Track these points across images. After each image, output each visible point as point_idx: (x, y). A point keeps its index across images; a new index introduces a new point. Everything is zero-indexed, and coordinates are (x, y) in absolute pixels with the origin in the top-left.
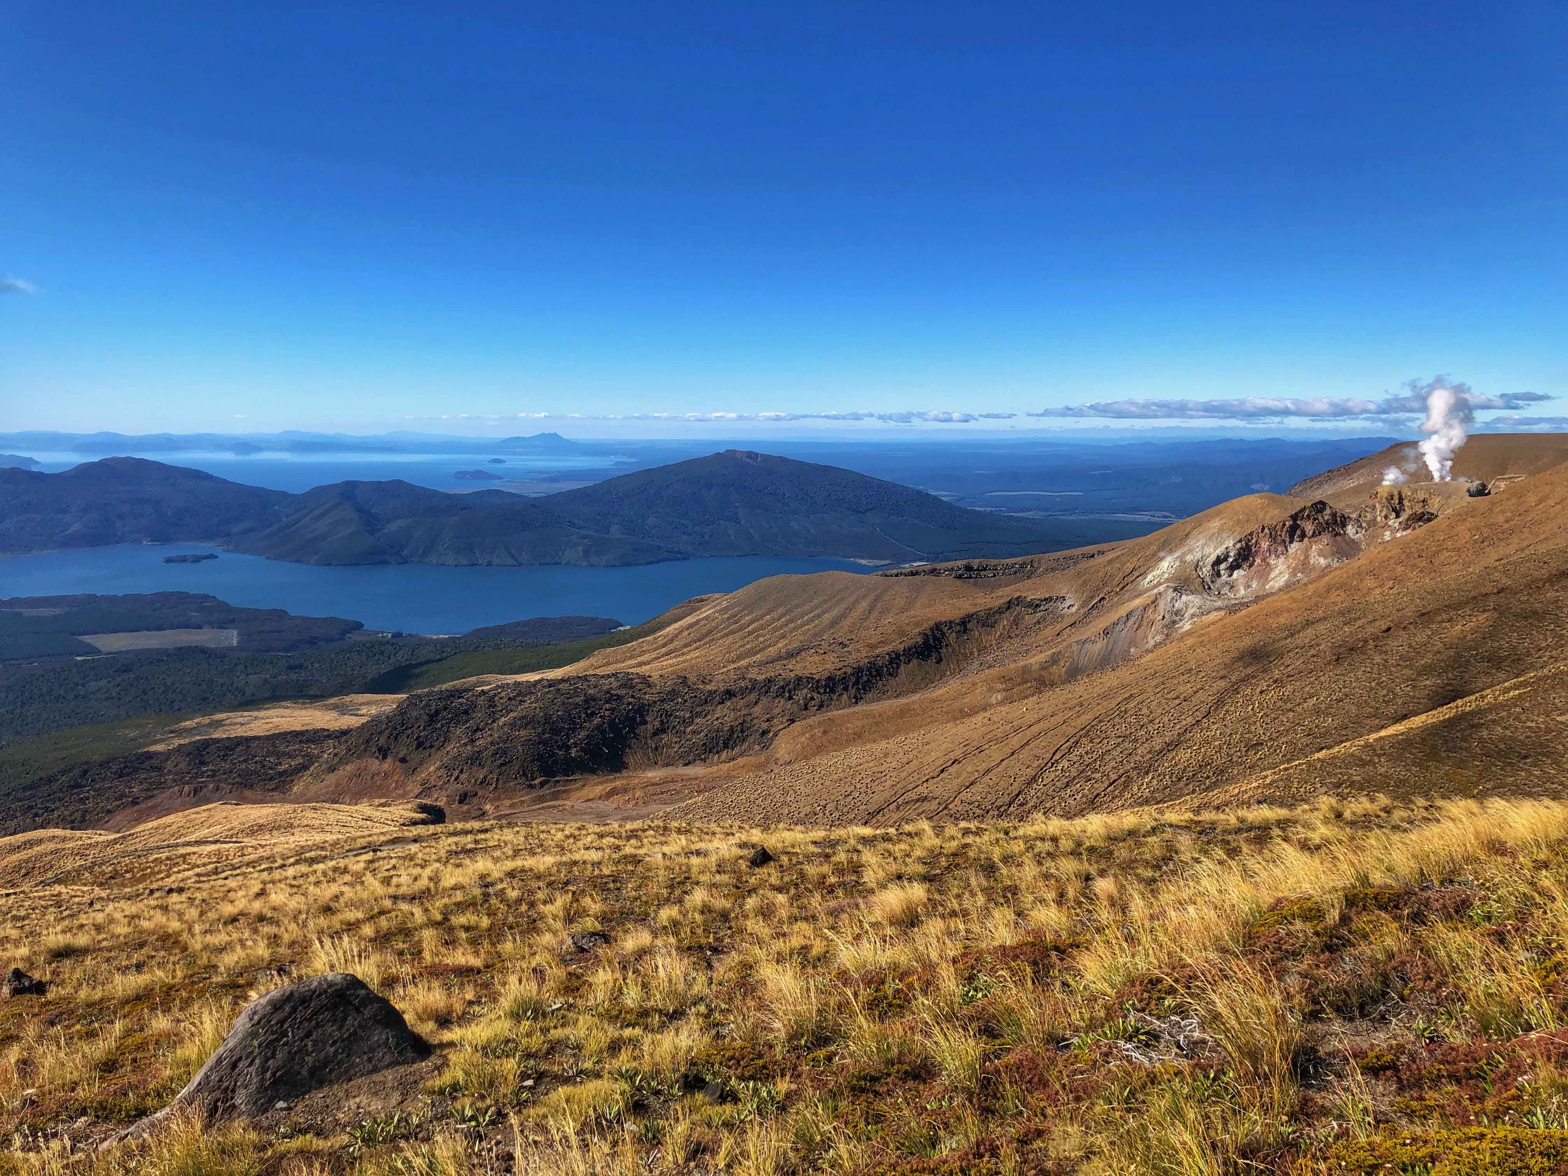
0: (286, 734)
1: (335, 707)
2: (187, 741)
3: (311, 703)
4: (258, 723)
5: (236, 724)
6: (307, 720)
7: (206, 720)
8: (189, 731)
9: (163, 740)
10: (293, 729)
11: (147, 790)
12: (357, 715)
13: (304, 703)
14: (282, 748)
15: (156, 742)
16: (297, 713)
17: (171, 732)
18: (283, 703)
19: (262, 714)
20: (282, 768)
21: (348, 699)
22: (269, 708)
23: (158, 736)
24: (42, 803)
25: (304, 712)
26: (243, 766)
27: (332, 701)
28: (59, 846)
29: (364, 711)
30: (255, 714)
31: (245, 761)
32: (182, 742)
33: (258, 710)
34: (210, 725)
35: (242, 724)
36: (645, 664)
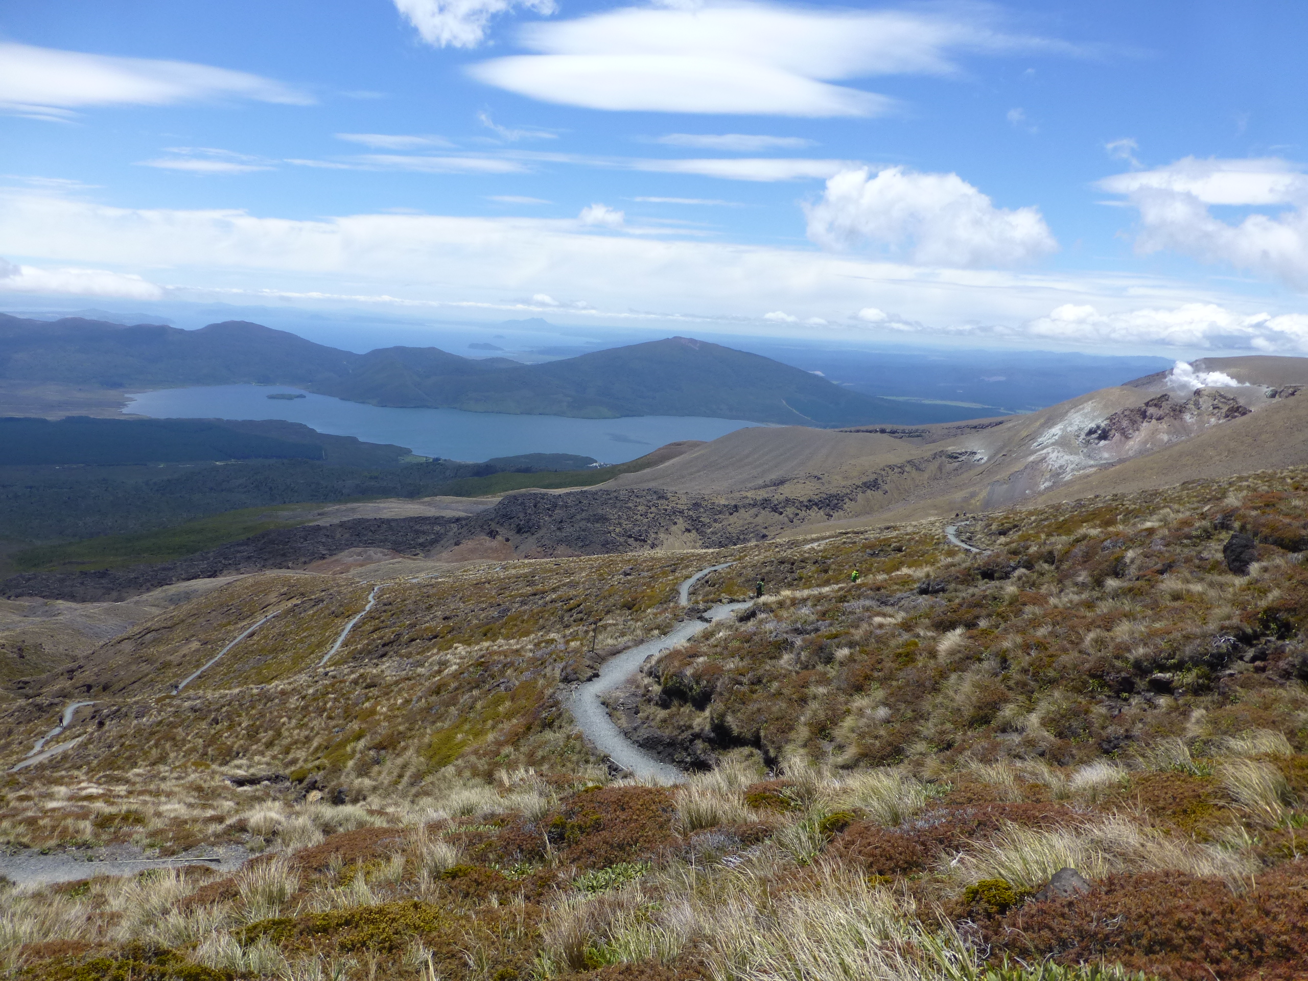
11: (330, 550)
14: (417, 527)
20: (420, 541)
31: (393, 534)
34: (347, 511)
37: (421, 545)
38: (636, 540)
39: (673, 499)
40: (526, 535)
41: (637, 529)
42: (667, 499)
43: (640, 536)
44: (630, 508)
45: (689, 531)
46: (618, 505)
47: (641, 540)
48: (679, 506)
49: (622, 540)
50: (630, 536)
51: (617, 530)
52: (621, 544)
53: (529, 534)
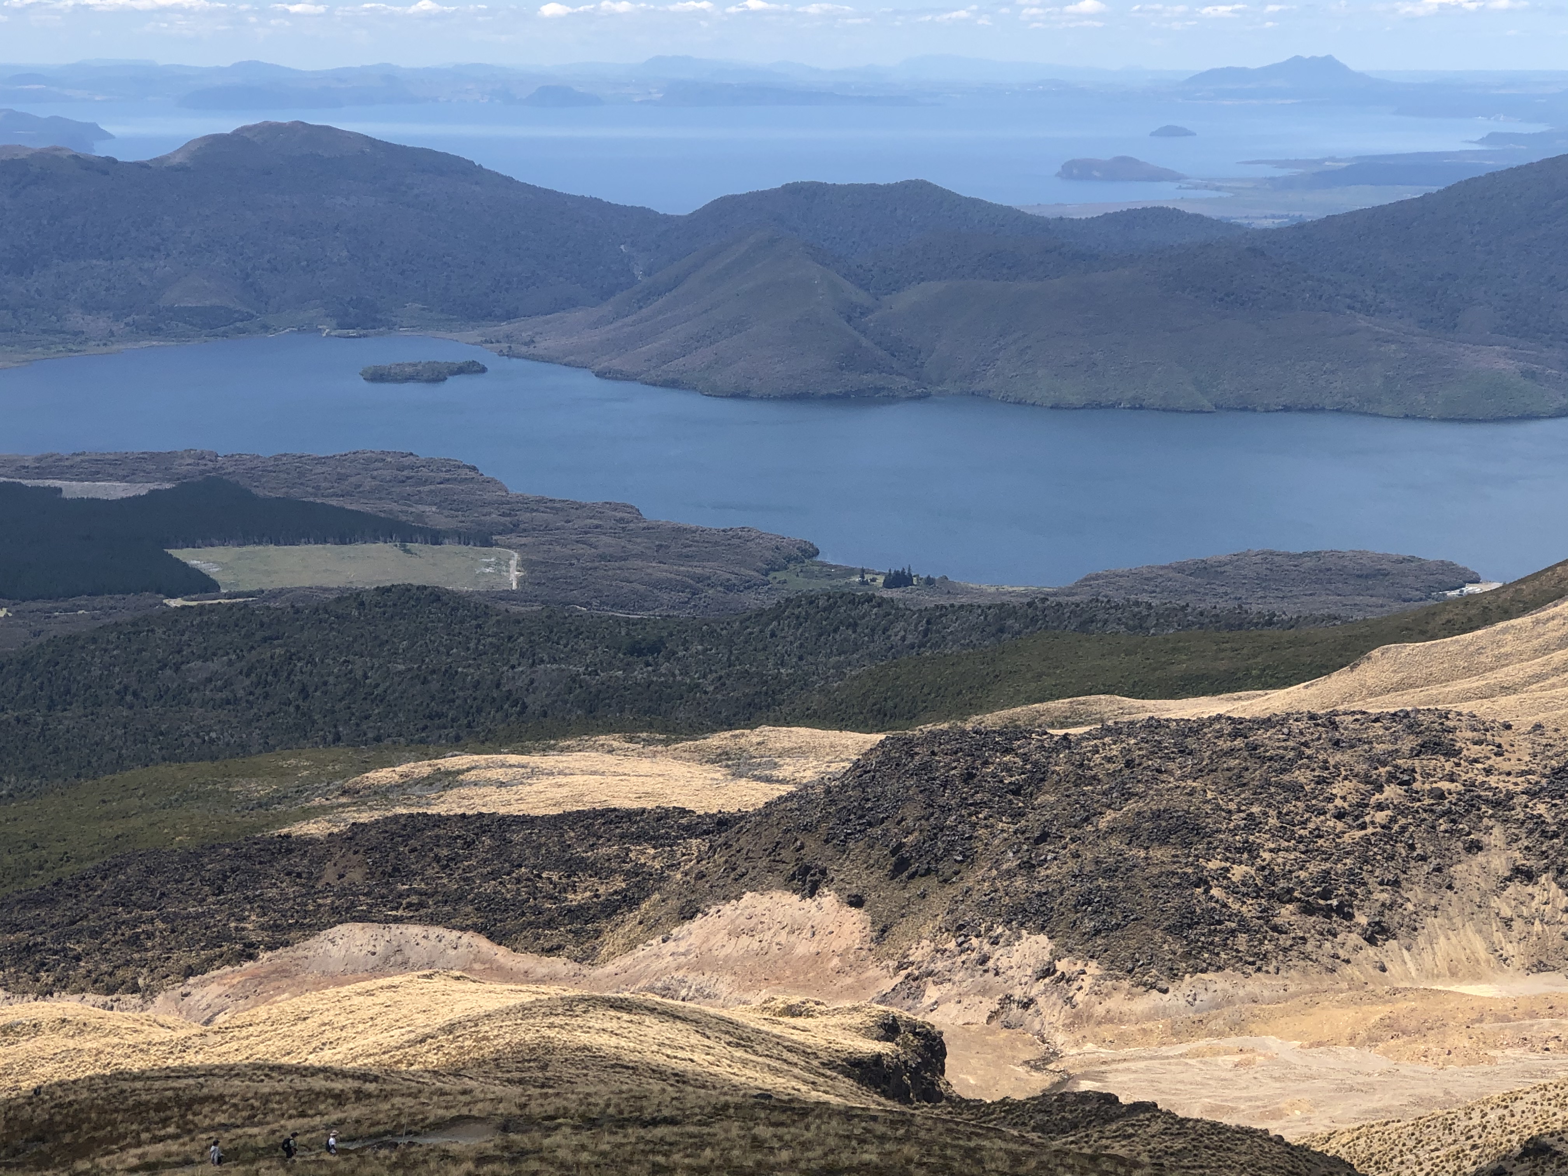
0: (595, 814)
1: (721, 757)
2: (377, 815)
3: (666, 743)
4: (541, 784)
5: (488, 782)
6: (650, 785)
7: (423, 768)
8: (383, 793)
9: (323, 810)
10: (616, 803)
11: (276, 927)
12: (769, 780)
13: (648, 742)
14: (579, 851)
15: (307, 815)
16: (630, 765)
17: (345, 793)
18: (602, 739)
19: (550, 761)
20: (575, 899)
21: (751, 737)
22: (568, 749)
23: (317, 801)
24: (55, 940)
25: (645, 766)
26: (489, 887)
27: (718, 740)
28: (71, 1044)
29: (785, 772)
30: (534, 760)
31: (494, 875)
32: (364, 817)
33: (545, 751)
34: (429, 782)
35: (501, 785)
36: (1506, 690)
37: (573, 913)
38: (1308, 910)
39: (1475, 751)
40: (920, 885)
41: (1314, 868)
42: (1451, 752)
43: (1326, 895)
44: (1295, 789)
45: (1528, 876)
46: (1256, 774)
47: (1328, 912)
48: (1493, 781)
49: (1249, 909)
50: (1286, 897)
51: (1238, 872)
52: (1244, 926)
53: (933, 881)
